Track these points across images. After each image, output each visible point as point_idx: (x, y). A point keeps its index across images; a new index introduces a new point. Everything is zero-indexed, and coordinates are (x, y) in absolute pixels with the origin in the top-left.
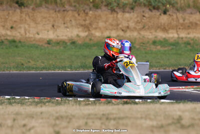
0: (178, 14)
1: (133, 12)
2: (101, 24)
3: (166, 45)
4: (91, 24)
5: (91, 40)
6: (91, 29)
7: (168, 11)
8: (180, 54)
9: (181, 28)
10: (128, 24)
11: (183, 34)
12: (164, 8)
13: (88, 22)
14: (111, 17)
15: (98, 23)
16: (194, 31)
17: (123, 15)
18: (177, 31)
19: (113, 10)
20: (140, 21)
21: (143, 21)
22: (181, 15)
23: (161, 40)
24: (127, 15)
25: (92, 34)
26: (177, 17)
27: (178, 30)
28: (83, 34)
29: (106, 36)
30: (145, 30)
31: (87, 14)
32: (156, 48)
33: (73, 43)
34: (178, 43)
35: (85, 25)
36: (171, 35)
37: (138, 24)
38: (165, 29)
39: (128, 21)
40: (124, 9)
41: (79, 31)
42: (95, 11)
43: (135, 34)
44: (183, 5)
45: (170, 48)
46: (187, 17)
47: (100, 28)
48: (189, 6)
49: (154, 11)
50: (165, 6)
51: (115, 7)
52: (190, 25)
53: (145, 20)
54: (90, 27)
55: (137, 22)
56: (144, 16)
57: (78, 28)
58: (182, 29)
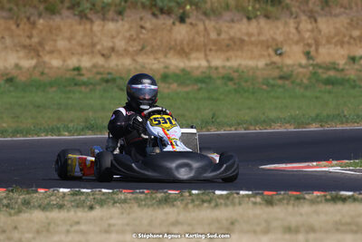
0: (207, 22)
1: (122, 20)
2: (61, 44)
3: (188, 82)
4: (41, 44)
5: (42, 73)
6: (41, 54)
7: (189, 17)
8: (217, 100)
9: (214, 48)
10: (113, 42)
11: (217, 62)
12: (181, 11)
13: (35, 40)
14: (80, 30)
15: (55, 41)
16: (239, 53)
17: (103, 26)
18: (206, 55)
19: (83, 16)
20: (135, 37)
21: (142, 36)
22: (213, 23)
23: (177, 72)
24: (111, 26)
25: (44, 63)
26: (206, 29)
27: (208, 53)
28: (28, 63)
29: (71, 67)
30: (146, 53)
31: (34, 24)
32: (169, 88)
33: (10, 80)
34: (210, 78)
35: (30, 46)
36: (195, 63)
37: (131, 43)
38: (182, 52)
39: (113, 37)
40: (104, 15)
41: (19, 58)
42: (50, 18)
43: (127, 62)
44: (216, 5)
45: (196, 87)
46: (224, 29)
47: (60, 52)
48: (227, 7)
49: (161, 17)
50: (184, 8)
51: (87, 11)
52: (231, 43)
53: (145, 35)
54: (40, 48)
55: (131, 39)
56: (142, 27)
57: (17, 51)
58: (216, 51)
